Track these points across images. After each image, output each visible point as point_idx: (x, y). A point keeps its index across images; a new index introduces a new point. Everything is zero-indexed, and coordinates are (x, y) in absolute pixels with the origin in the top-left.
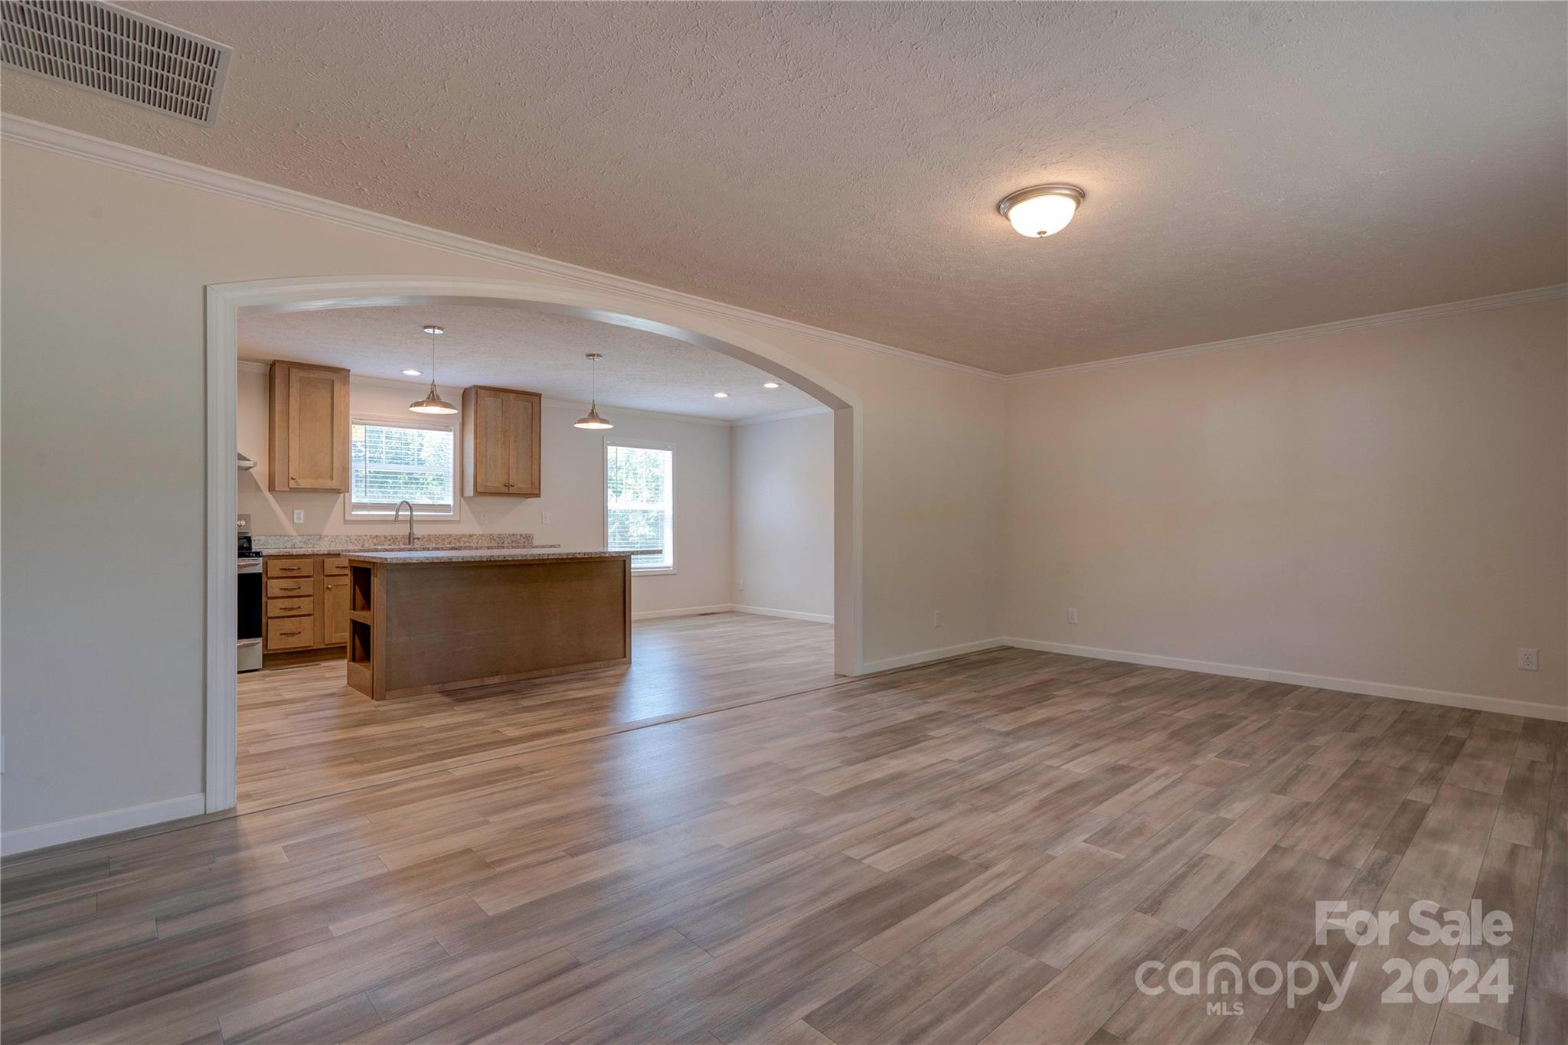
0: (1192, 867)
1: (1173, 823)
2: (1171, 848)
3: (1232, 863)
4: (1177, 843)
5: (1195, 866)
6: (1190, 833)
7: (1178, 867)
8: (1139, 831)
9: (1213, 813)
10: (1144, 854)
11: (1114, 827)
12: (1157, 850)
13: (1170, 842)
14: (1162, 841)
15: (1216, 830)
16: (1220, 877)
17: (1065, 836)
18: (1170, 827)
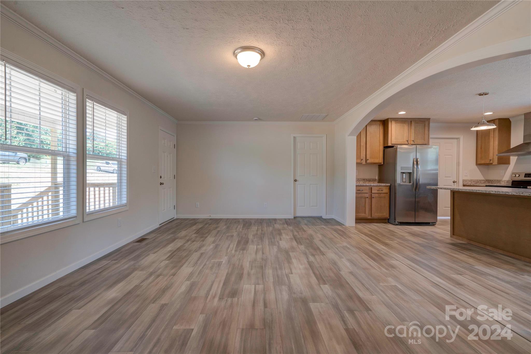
0: (196, 263)
1: (204, 273)
2: (202, 266)
3: (187, 267)
4: (201, 267)
5: (195, 264)
6: (198, 272)
7: (199, 262)
8: (212, 268)
9: (192, 281)
10: (207, 263)
11: (218, 267)
12: (205, 264)
13: (203, 268)
14: (205, 267)
15: (191, 274)
16: (190, 263)
17: (228, 261)
18: (204, 272)
